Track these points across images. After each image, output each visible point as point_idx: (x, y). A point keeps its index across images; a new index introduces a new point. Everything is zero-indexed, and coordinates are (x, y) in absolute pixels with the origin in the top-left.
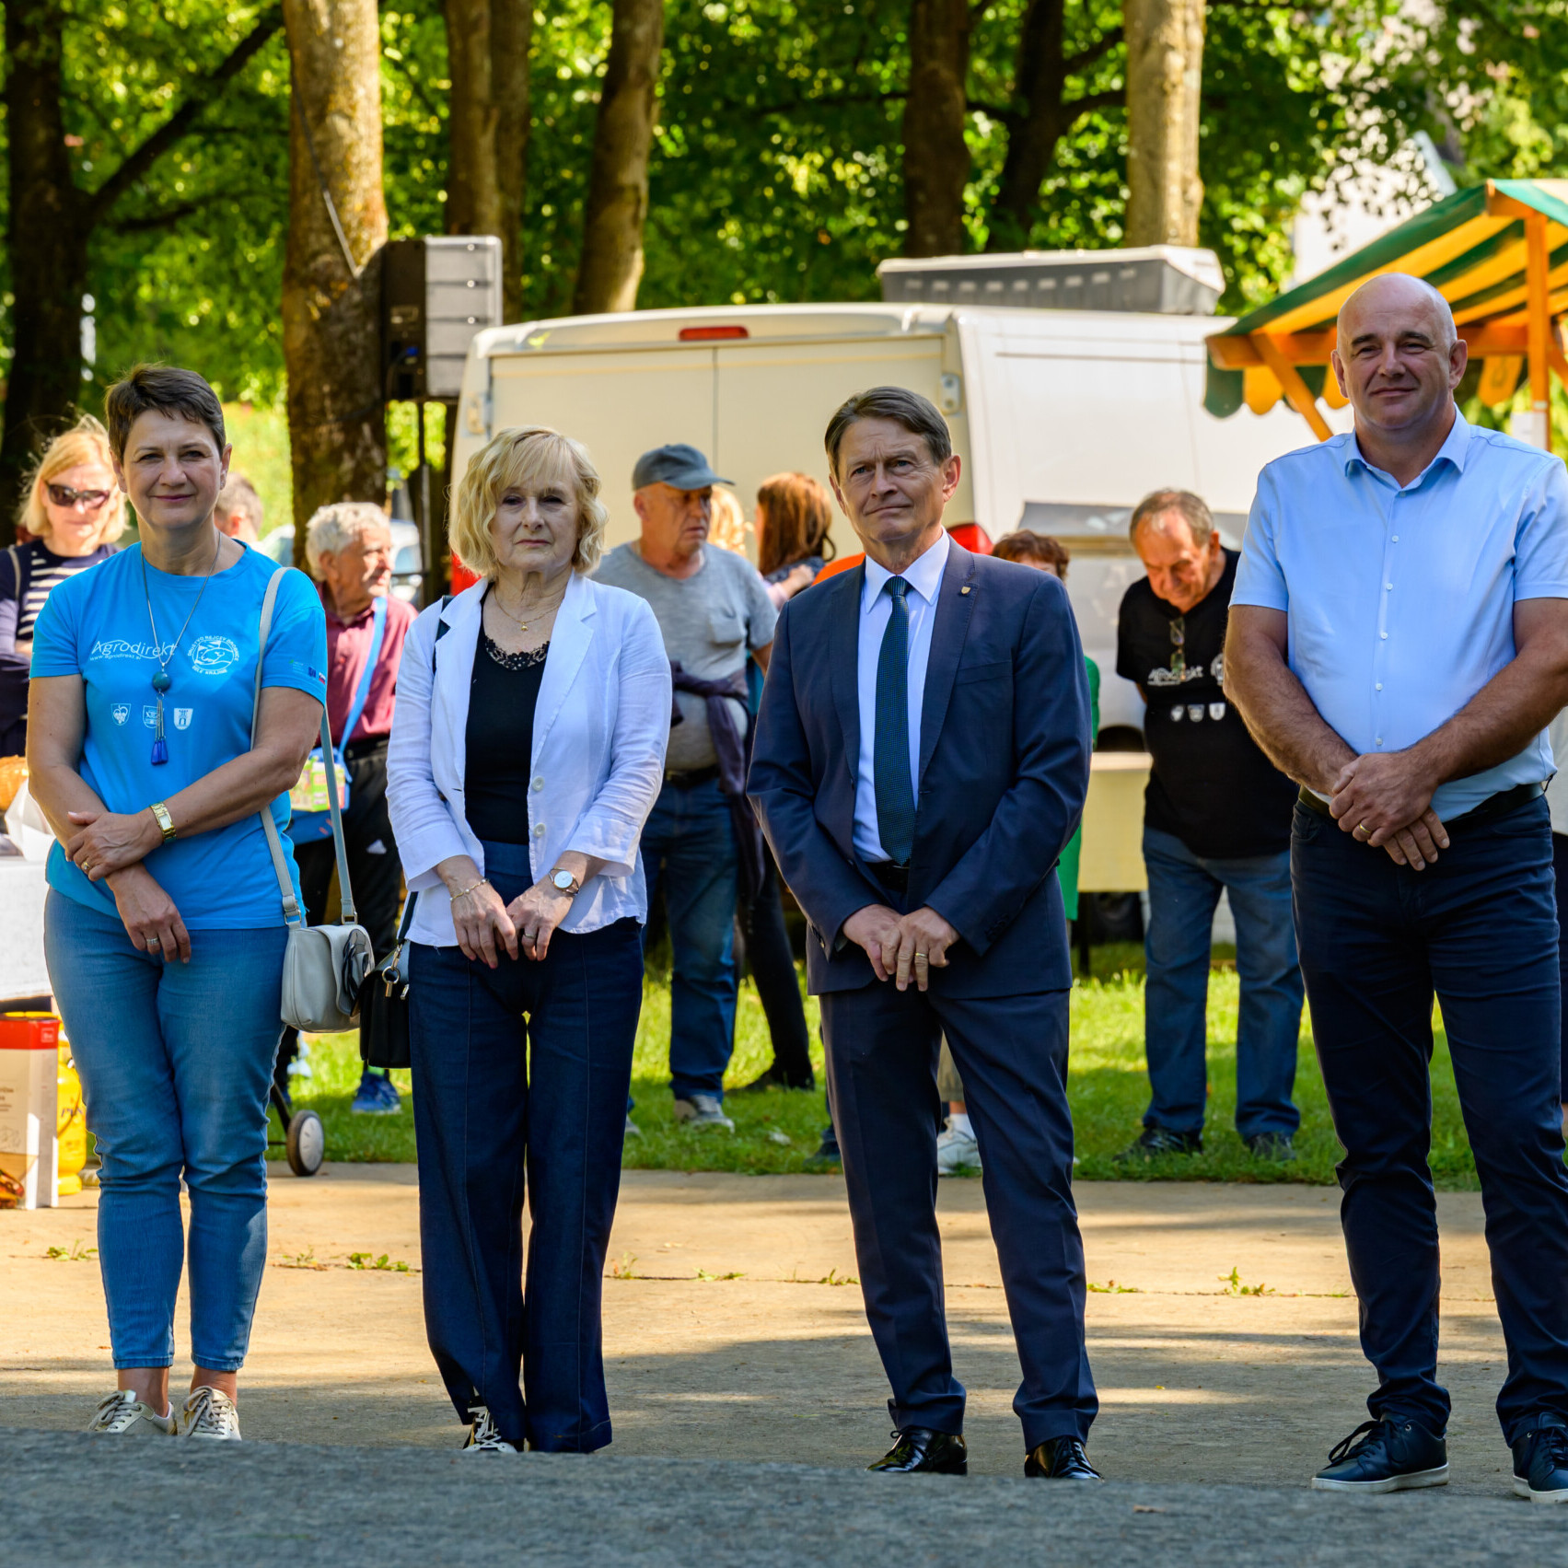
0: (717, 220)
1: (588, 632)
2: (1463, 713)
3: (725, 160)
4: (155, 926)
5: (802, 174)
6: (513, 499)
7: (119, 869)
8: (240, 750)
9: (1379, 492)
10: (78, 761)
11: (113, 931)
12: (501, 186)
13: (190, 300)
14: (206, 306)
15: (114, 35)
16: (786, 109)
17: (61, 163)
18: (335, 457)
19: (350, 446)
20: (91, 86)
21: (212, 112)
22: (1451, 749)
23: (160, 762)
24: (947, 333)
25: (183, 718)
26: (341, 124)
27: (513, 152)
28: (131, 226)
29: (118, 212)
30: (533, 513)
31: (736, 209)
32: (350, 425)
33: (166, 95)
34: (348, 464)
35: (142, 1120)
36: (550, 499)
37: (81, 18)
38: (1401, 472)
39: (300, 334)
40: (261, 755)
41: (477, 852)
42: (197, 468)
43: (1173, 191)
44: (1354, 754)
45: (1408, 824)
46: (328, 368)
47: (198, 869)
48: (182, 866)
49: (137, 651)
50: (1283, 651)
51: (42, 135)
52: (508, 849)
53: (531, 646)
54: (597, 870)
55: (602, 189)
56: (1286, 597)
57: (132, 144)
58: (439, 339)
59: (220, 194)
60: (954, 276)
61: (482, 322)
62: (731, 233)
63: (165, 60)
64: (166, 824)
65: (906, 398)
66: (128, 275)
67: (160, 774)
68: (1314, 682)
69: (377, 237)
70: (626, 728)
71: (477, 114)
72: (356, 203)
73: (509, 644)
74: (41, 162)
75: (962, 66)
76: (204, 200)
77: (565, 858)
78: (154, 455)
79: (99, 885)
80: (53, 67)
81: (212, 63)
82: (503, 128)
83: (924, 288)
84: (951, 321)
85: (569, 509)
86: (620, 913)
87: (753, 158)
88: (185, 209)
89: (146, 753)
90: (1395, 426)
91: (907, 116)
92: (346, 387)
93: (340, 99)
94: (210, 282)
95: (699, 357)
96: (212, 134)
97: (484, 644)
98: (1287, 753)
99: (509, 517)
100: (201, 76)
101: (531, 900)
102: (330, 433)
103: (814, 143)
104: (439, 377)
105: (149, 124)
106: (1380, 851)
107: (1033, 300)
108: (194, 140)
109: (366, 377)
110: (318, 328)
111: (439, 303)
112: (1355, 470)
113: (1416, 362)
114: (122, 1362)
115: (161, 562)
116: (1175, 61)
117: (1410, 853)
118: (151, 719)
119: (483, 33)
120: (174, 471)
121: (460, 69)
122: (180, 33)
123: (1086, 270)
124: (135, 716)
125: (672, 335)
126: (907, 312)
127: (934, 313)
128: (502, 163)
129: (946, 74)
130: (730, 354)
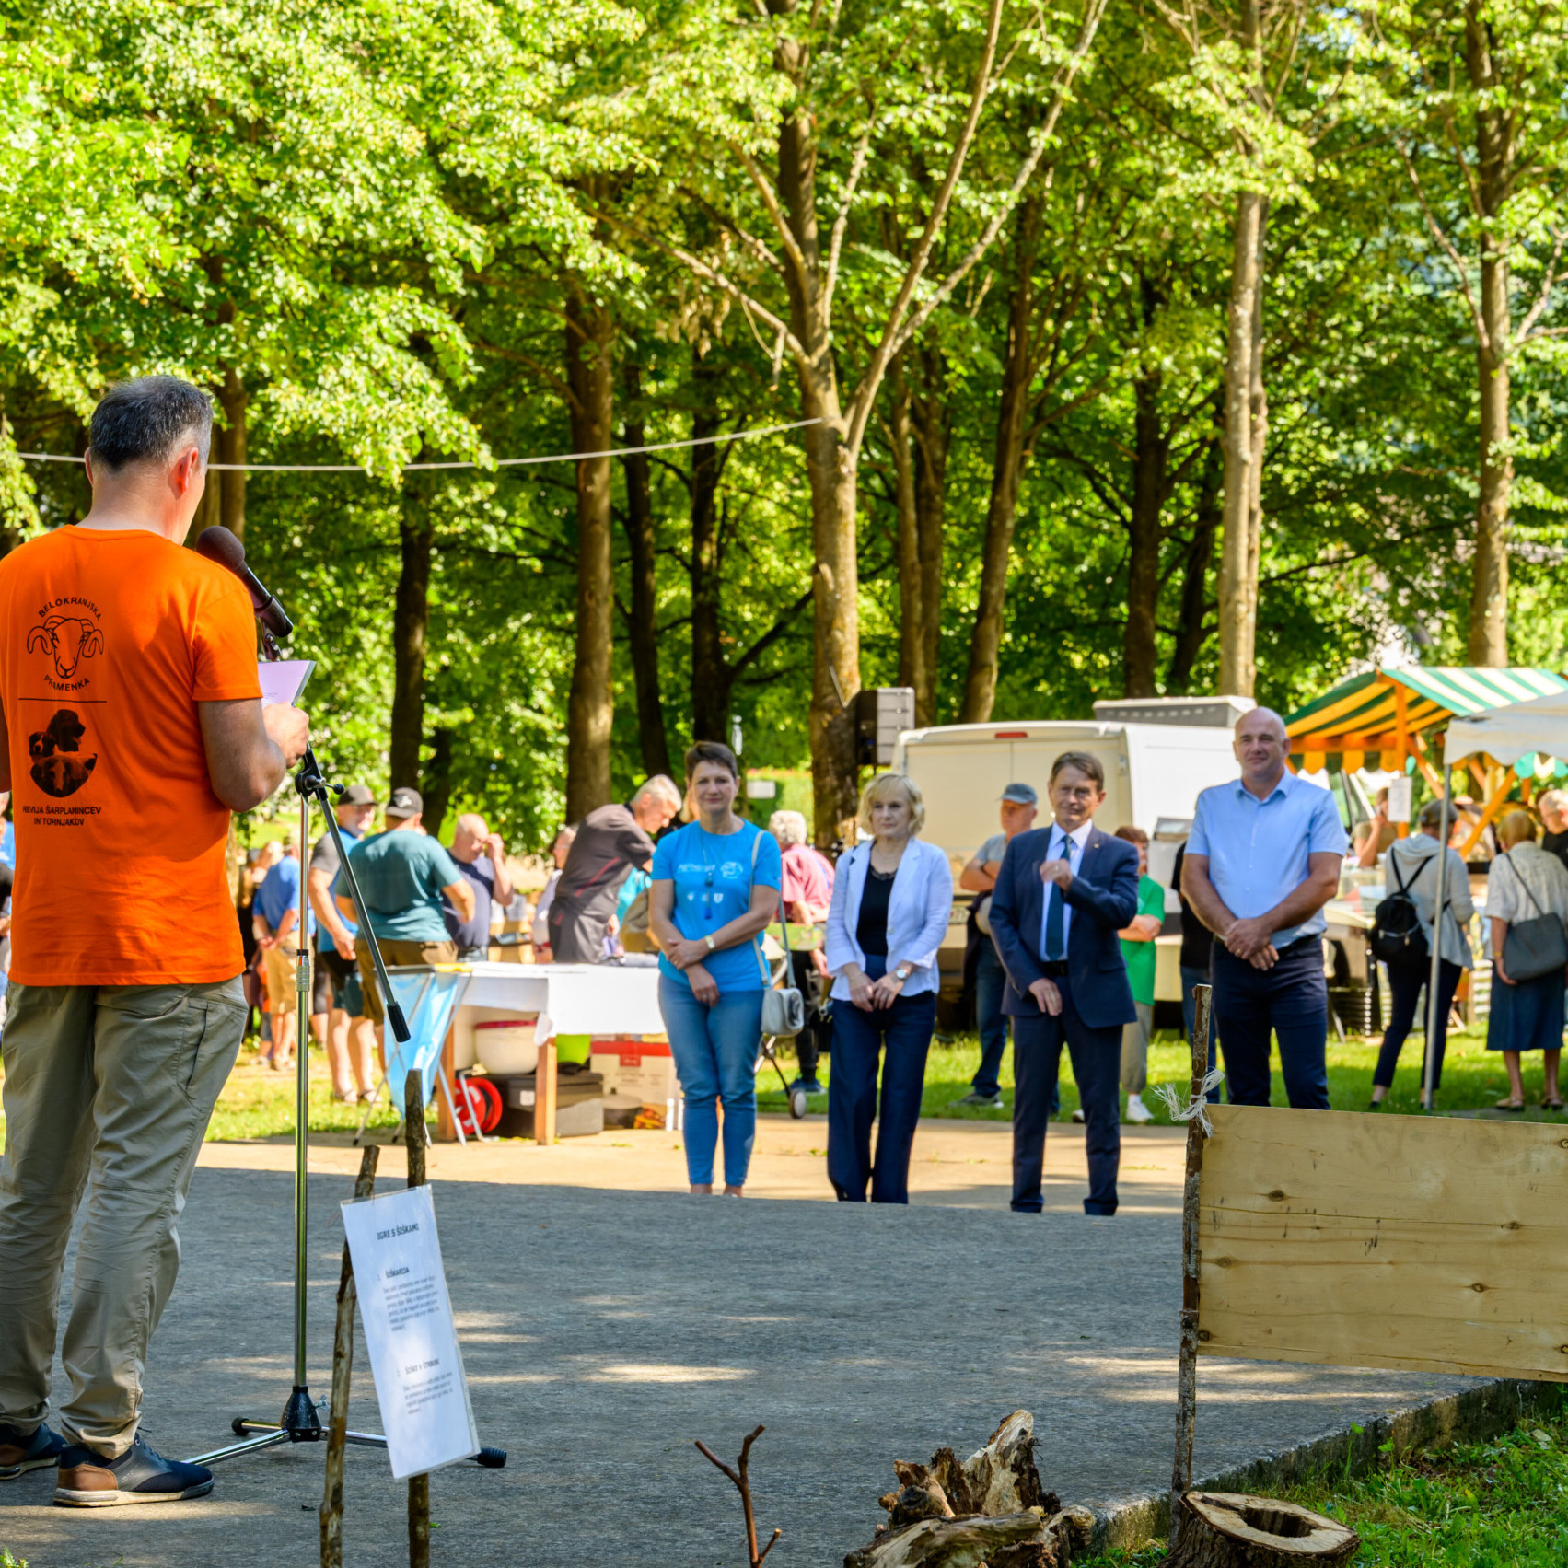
0: (1035, 682)
1: (915, 865)
2: (1286, 901)
3: (1040, 653)
4: (706, 990)
5: (1077, 660)
6: (879, 806)
7: (690, 965)
8: (743, 912)
9: (1251, 804)
10: (672, 917)
11: (687, 992)
12: (926, 665)
13: (780, 718)
14: (788, 721)
15: (745, 590)
16: (1070, 628)
17: (718, 649)
18: (834, 792)
19: (841, 787)
20: (734, 613)
21: (792, 627)
22: (1279, 916)
23: (708, 917)
24: (1122, 736)
25: (718, 898)
26: (838, 635)
27: (932, 647)
28: (752, 682)
29: (745, 675)
30: (885, 812)
31: (1046, 677)
32: (841, 777)
33: (770, 621)
34: (839, 796)
35: (700, 1075)
36: (894, 806)
37: (729, 581)
38: (1261, 795)
39: (818, 734)
40: (753, 914)
41: (862, 960)
42: (723, 787)
43: (1241, 671)
44: (1235, 918)
45: (1259, 949)
46: (831, 750)
47: (726, 965)
48: (717, 963)
49: (697, 868)
50: (1207, 874)
51: (709, 638)
52: (875, 958)
53: (890, 870)
54: (916, 970)
55: (975, 666)
56: (1208, 849)
57: (753, 643)
58: (883, 737)
59: (796, 667)
60: (1142, 709)
61: (904, 728)
62: (1043, 687)
63: (770, 602)
64: (712, 945)
65: (1093, 761)
66: (752, 705)
67: (708, 924)
68: (1221, 888)
69: (854, 689)
70: (932, 907)
71: (914, 630)
72: (845, 672)
73: (881, 869)
74: (708, 651)
75: (1153, 610)
76: (788, 670)
77: (903, 963)
78: (704, 781)
79: (682, 972)
80: (716, 604)
81: (792, 604)
82: (927, 637)
83: (1114, 715)
84: (1123, 732)
85: (903, 810)
86: (925, 987)
87: (1053, 652)
88: (778, 674)
89: (702, 914)
90: (1258, 775)
91: (1126, 634)
92: (839, 759)
93: (838, 623)
94: (791, 709)
95: (1004, 746)
96: (791, 637)
97: (870, 869)
98: (1207, 918)
99: (877, 814)
100: (786, 610)
101: (885, 981)
102: (831, 781)
103: (1084, 644)
104: (882, 755)
105: (761, 633)
106: (1247, 962)
107: (1167, 721)
108: (783, 641)
109: (849, 754)
110: (826, 731)
111: (883, 720)
112: (1241, 794)
113: (1267, 746)
114: (693, 1181)
115: (708, 829)
116: (1242, 608)
117: (1261, 963)
118: (704, 898)
119: (918, 591)
120: (713, 787)
121: (906, 607)
122: (777, 589)
123: (1192, 707)
124: (697, 898)
125: (991, 736)
126: (1103, 726)
127: (1115, 726)
128: (926, 654)
129: (1145, 612)
130: (1019, 745)
